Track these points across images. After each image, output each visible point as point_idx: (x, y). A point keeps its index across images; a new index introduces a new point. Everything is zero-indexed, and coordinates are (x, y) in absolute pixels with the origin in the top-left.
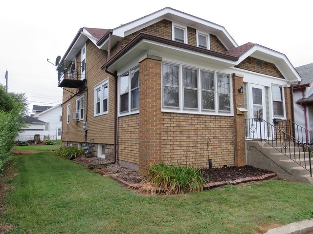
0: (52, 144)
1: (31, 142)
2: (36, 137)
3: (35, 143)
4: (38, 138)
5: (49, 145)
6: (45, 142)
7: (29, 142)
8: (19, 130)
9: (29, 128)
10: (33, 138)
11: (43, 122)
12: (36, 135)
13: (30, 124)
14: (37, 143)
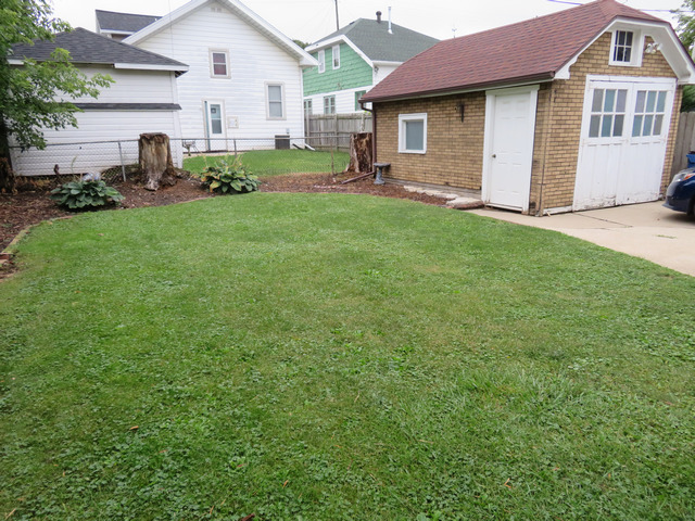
0: (244, 190)
1: (128, 178)
2: (150, 150)
3: (152, 184)
4: (159, 153)
5: (232, 198)
6: (199, 175)
7: (114, 175)
8: (42, 109)
9: (101, 100)
10: (131, 155)
11: (169, 62)
12: (145, 140)
13: (105, 74)
14: (163, 185)
